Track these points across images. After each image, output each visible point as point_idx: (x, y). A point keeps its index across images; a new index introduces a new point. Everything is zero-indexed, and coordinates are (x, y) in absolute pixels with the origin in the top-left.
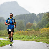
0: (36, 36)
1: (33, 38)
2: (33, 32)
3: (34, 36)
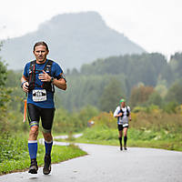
0: (167, 132)
1: (156, 139)
2: (156, 117)
3: (159, 130)
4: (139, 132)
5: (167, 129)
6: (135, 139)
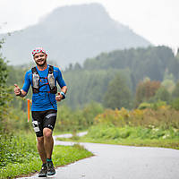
0: (175, 130)
1: (164, 137)
2: (164, 114)
3: (167, 128)
4: (147, 130)
5: (175, 127)
6: (143, 138)
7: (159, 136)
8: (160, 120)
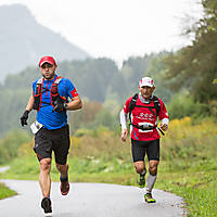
0: (120, 162)
1: (107, 170)
2: (106, 142)
3: (110, 159)
4: (84, 162)
5: (121, 158)
6: (80, 173)
7: (100, 169)
8: (101, 150)
